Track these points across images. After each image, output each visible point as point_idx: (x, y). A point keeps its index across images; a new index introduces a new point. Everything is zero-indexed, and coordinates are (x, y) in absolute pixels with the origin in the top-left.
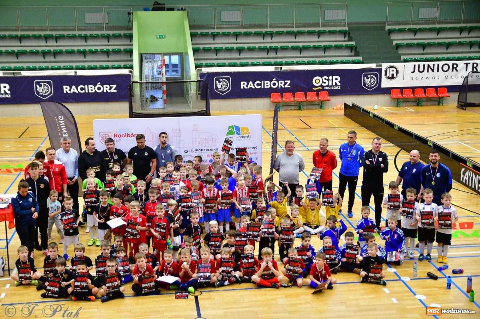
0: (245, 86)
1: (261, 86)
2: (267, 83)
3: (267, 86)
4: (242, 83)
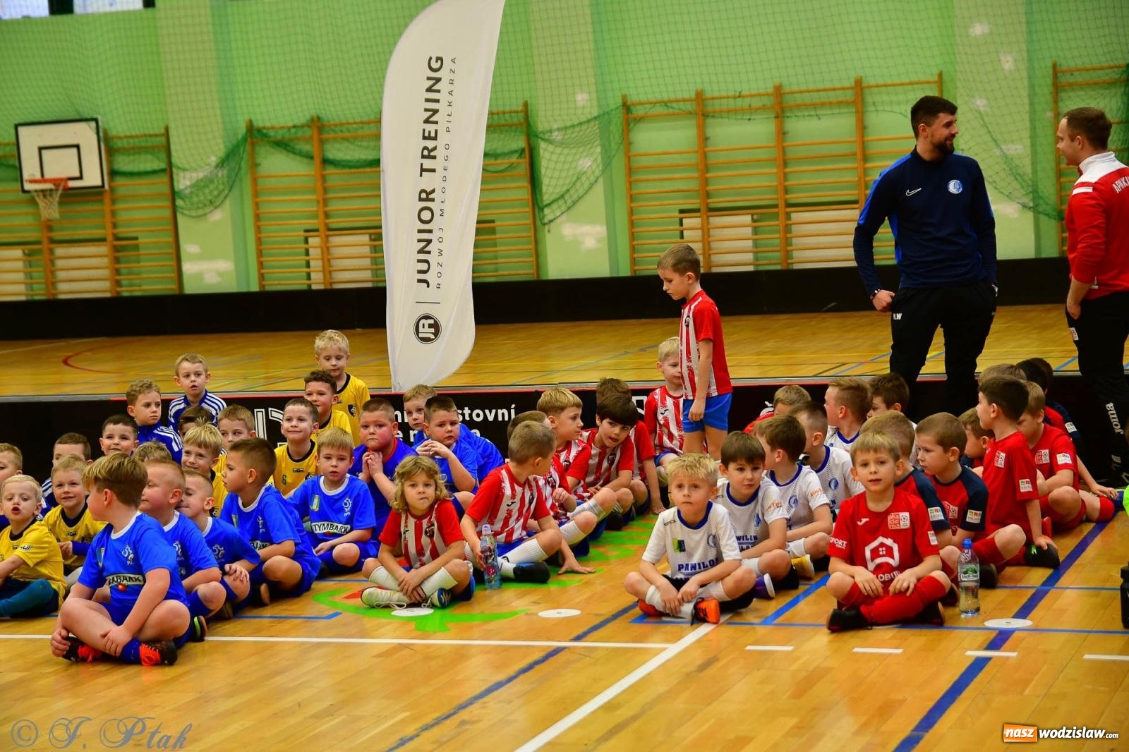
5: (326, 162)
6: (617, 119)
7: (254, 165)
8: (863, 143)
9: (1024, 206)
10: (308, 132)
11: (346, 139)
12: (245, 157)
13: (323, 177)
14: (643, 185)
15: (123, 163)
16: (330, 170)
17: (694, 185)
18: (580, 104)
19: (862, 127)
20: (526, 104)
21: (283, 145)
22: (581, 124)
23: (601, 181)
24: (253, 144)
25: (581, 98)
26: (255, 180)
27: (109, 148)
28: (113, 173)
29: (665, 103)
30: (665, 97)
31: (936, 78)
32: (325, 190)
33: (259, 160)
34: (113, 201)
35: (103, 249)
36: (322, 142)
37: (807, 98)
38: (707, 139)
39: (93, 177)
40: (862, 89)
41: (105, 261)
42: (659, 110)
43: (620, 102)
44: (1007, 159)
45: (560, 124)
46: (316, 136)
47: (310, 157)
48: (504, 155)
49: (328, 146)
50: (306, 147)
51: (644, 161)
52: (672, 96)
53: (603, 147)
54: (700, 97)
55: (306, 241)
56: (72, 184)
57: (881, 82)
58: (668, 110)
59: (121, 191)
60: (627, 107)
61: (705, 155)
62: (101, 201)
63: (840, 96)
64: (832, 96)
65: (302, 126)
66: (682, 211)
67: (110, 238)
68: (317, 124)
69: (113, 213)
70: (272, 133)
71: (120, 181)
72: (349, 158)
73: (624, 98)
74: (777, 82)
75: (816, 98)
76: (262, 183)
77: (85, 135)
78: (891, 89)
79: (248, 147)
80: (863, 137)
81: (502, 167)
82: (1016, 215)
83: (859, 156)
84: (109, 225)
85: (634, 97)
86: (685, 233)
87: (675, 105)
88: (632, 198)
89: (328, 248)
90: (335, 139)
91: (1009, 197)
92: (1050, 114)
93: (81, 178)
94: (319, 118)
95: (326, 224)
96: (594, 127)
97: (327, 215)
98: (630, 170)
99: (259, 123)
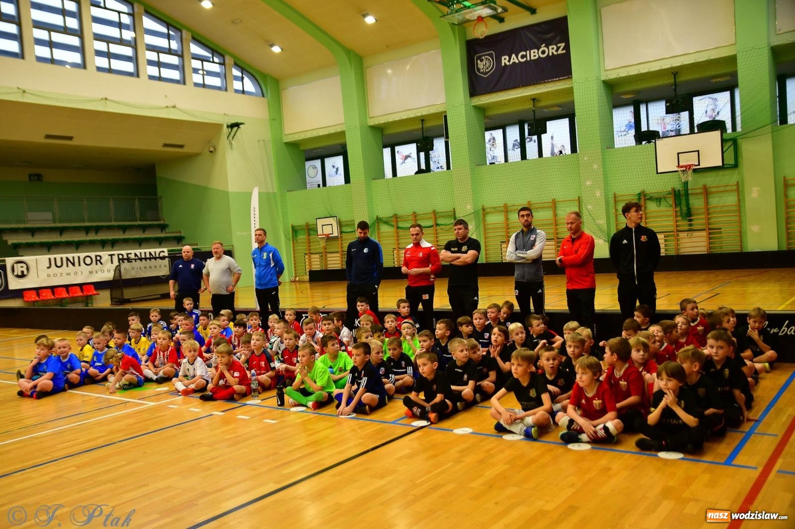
5: (398, 228)
6: (481, 212)
7: (379, 229)
8: (556, 220)
9: (605, 241)
10: (392, 219)
11: (403, 221)
12: (376, 227)
13: (397, 233)
14: (489, 234)
15: (344, 229)
16: (400, 230)
17: (504, 234)
18: (469, 208)
19: (555, 215)
20: (454, 209)
21: (386, 223)
22: (469, 215)
23: (475, 233)
24: (378, 223)
25: (469, 207)
26: (379, 233)
27: (340, 224)
28: (341, 232)
29: (494, 208)
30: (494, 206)
31: (577, 198)
32: (398, 236)
33: (380, 228)
34: (342, 241)
35: (338, 255)
36: (397, 222)
37: (539, 205)
38: (508, 219)
39: (335, 234)
40: (555, 202)
41: (339, 258)
42: (493, 210)
43: (481, 207)
44: (598, 226)
45: (463, 215)
46: (395, 220)
47: (393, 226)
48: (449, 225)
49: (399, 223)
50: (393, 223)
51: (489, 226)
52: (496, 206)
53: (475, 222)
54: (506, 206)
55: (393, 252)
56: (330, 236)
57: (561, 200)
58: (495, 210)
59: (344, 238)
60: (484, 209)
61: (507, 224)
62: (338, 241)
63: (547, 205)
64: (545, 205)
65: (390, 217)
66: (501, 242)
67: (340, 252)
68: (396, 217)
69: (342, 244)
70: (383, 219)
71: (344, 234)
72: (404, 226)
73: (483, 206)
74: (529, 200)
75: (542, 205)
76: (382, 235)
77: (332, 221)
78: (565, 202)
79: (377, 224)
80: (555, 218)
81: (448, 229)
82: (603, 243)
83: (554, 223)
84: (340, 248)
85: (486, 206)
86: (503, 249)
87: (497, 208)
88: (485, 238)
89: (399, 254)
90: (401, 221)
91: (600, 237)
92: (614, 210)
93: (332, 234)
94: (396, 215)
95: (398, 247)
96: (472, 216)
97: (398, 244)
98: (485, 229)
99: (379, 217)
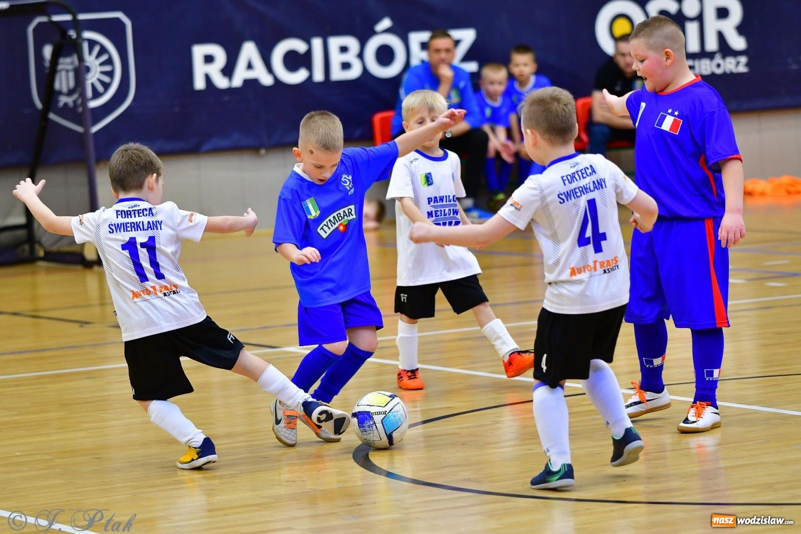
0: (215, 71)
1: (309, 67)
2: (344, 49)
3: (346, 66)
4: (199, 51)
